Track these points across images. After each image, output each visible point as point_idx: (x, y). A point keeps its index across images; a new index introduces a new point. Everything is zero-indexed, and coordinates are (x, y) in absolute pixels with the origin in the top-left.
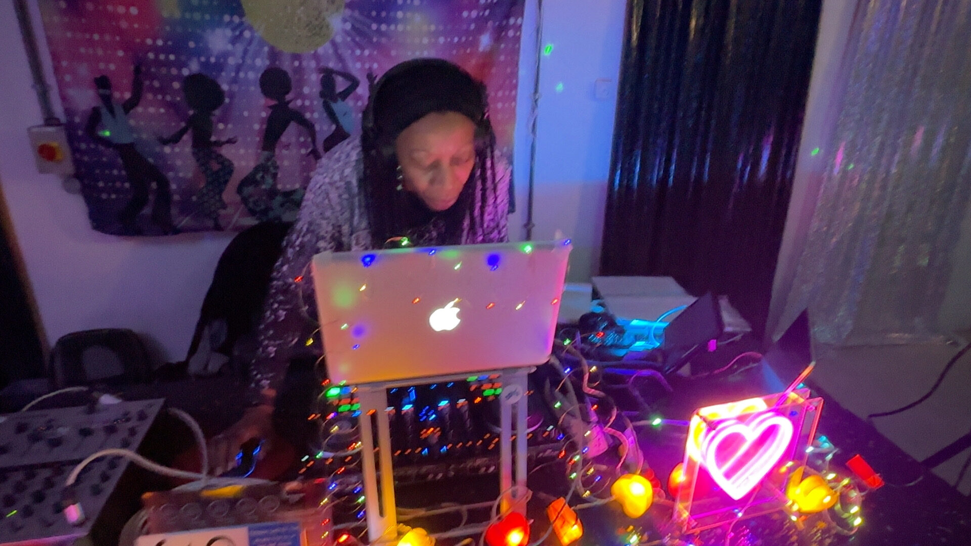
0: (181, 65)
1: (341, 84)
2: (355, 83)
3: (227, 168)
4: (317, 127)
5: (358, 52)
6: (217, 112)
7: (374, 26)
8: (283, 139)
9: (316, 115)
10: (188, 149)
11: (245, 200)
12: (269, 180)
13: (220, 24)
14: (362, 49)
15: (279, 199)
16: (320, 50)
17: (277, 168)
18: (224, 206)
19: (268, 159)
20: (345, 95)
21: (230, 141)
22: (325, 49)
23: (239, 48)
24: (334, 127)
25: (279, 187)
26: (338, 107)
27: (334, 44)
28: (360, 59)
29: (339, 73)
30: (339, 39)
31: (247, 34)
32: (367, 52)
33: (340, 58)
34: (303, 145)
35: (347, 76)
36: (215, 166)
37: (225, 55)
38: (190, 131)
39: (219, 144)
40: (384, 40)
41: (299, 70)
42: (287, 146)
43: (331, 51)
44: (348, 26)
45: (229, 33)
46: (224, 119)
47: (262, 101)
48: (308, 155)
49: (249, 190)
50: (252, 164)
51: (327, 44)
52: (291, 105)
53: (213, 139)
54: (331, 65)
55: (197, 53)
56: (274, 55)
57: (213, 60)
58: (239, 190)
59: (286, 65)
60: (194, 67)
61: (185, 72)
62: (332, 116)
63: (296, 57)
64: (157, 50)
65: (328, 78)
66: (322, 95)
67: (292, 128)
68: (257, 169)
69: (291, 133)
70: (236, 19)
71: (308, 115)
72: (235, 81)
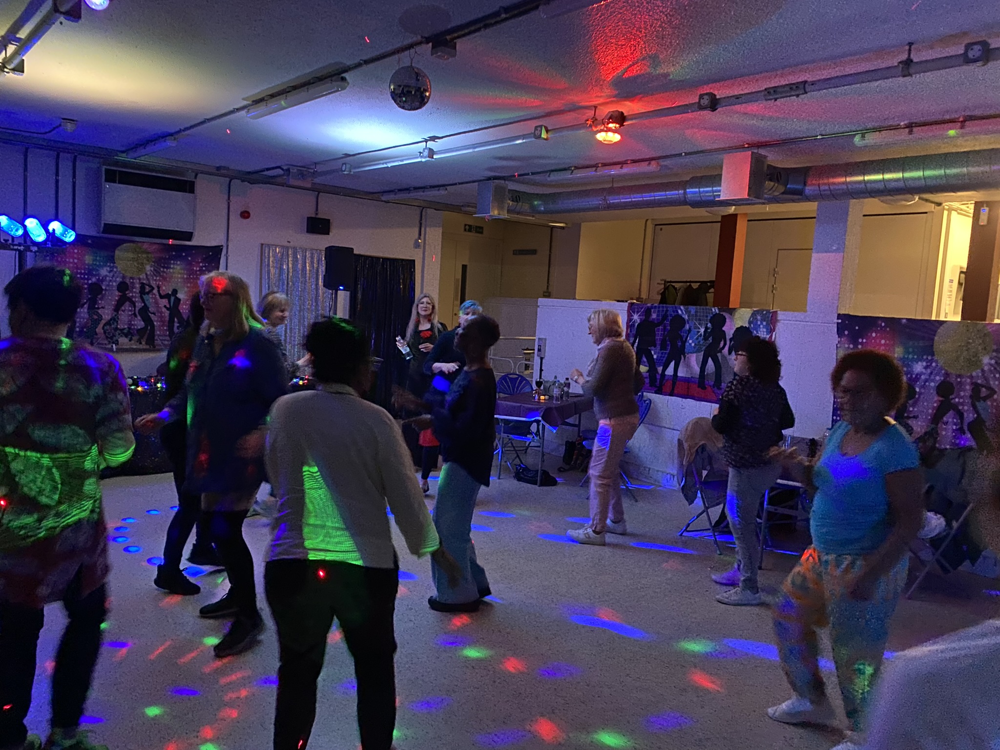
0: (88, 279)
1: (147, 289)
2: (153, 289)
3: (100, 318)
4: (137, 304)
5: (155, 278)
6: (99, 296)
7: (162, 269)
8: (123, 308)
9: (137, 299)
10: (86, 310)
11: (105, 332)
12: (116, 324)
13: (106, 266)
14: (157, 277)
15: (118, 332)
16: (141, 277)
17: (118, 319)
18: (96, 334)
19: (116, 315)
20: (148, 293)
21: (103, 308)
22: (143, 276)
23: (111, 274)
24: (143, 304)
25: (119, 326)
26: (145, 297)
27: (146, 274)
28: (155, 280)
29: (148, 285)
30: (148, 273)
31: (115, 270)
32: (158, 278)
33: (148, 279)
34: (131, 311)
35: (150, 286)
36: (96, 317)
37: (106, 276)
38: (88, 304)
39: (98, 308)
40: (165, 274)
41: (133, 283)
42: (123, 311)
43: (145, 277)
44: (152, 269)
45: (108, 269)
46: (101, 299)
47: (117, 293)
48: (132, 315)
49: (107, 327)
50: (110, 317)
51: (144, 275)
52: (128, 295)
53: (96, 306)
54: (145, 282)
55: (95, 275)
56: (124, 277)
57: (101, 278)
58: (103, 328)
59: (127, 281)
60: (94, 280)
61: (90, 282)
62: (143, 301)
63: (131, 278)
64: (81, 273)
65: (143, 286)
66: (140, 292)
67: (127, 303)
68: (111, 319)
69: (127, 306)
70: (112, 265)
71: (134, 299)
72: (108, 285)
